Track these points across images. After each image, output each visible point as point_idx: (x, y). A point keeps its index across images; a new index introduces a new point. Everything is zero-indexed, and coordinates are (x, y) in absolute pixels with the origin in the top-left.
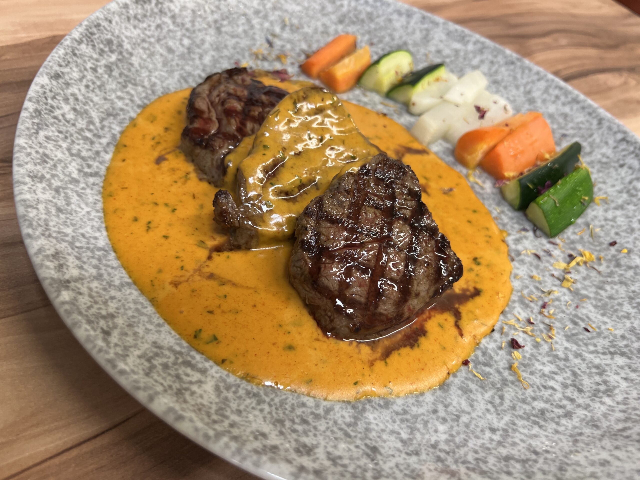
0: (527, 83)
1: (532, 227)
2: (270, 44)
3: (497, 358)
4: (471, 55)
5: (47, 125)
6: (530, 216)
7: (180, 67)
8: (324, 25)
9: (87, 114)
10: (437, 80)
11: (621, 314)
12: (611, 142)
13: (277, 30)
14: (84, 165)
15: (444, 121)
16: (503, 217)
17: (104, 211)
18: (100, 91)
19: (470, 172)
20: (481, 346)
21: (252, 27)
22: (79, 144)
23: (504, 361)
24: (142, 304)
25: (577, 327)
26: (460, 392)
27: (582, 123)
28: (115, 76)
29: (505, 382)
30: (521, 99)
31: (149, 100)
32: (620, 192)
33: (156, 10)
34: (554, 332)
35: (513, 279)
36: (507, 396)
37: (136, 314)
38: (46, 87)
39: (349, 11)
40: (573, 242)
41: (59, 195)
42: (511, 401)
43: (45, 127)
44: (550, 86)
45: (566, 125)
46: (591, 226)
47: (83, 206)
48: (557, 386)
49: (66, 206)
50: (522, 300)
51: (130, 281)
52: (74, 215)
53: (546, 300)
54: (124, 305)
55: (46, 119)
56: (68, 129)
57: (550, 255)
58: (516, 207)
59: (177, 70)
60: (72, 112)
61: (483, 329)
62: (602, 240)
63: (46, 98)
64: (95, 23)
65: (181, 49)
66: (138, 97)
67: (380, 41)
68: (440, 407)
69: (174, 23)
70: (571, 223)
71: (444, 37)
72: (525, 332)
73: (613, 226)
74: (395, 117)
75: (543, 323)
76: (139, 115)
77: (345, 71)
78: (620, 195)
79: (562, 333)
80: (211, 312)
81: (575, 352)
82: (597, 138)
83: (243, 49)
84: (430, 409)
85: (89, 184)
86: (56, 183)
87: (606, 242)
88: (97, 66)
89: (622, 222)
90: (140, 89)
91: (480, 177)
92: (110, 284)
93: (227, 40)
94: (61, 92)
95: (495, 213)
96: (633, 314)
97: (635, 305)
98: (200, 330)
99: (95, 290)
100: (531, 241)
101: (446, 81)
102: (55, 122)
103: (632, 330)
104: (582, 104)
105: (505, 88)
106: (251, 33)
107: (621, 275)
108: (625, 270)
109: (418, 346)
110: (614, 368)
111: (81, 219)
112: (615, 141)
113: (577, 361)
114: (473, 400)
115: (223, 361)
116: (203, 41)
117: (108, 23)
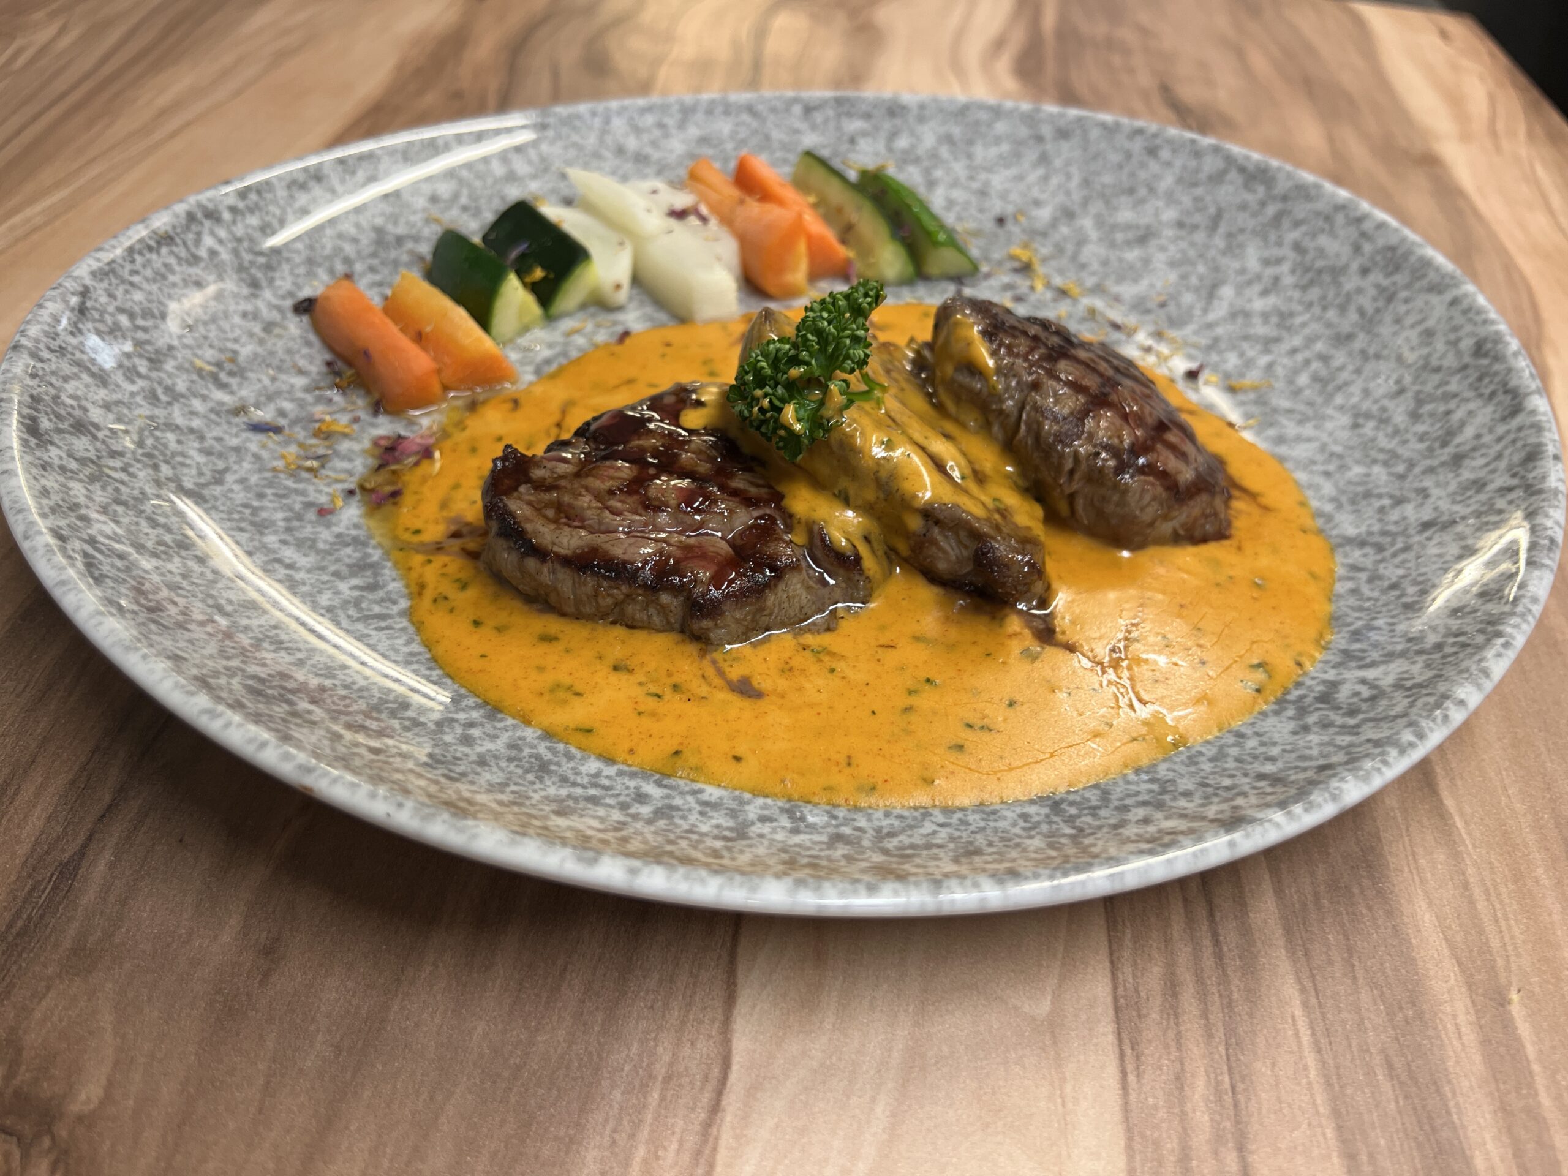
2: (267, 429)
8: (246, 315)
13: (222, 396)
21: (195, 433)
42: (1297, 404)
48: (1268, 359)
57: (1012, 287)
81: (1201, 327)
83: (269, 483)
84: (1324, 477)
87: (994, 228)
93: (227, 496)
96: (1144, 255)
97: (1127, 247)
103: (1173, 264)
106: (214, 444)
107: (1064, 239)
108: (1057, 231)
110: (1239, 300)
114: (1298, 437)
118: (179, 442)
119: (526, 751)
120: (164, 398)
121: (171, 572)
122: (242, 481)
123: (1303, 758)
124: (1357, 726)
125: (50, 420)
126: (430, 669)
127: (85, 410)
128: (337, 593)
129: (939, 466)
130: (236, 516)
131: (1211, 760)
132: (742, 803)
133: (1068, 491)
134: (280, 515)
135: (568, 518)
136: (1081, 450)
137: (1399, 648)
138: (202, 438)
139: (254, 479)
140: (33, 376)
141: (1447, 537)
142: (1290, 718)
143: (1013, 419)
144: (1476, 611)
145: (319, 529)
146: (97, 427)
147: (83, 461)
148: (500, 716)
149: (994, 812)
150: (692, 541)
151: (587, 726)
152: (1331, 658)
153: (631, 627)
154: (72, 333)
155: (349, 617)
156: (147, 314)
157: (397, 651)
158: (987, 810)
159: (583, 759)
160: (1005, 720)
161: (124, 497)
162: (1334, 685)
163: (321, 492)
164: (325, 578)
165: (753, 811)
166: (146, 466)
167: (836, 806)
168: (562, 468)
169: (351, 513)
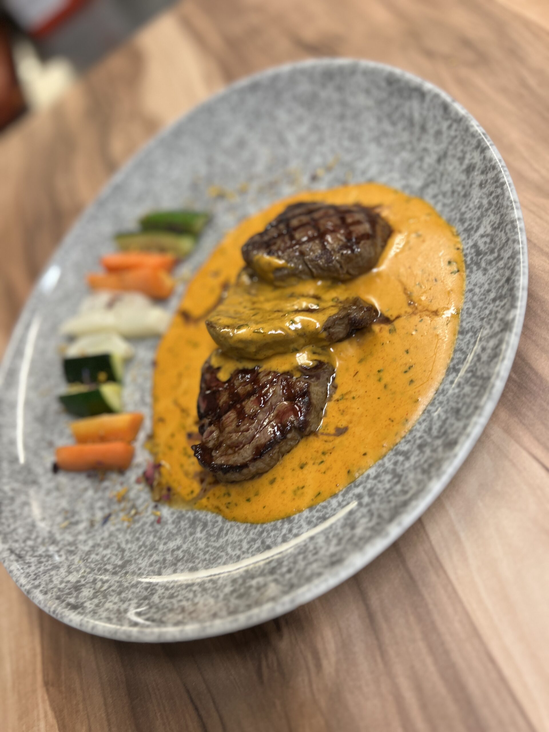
2: (107, 518)
6: (200, 229)
7: (207, 549)
8: (48, 494)
13: (82, 526)
21: (95, 546)
26: (367, 173)
31: (275, 525)
59: (214, 547)
76: (300, 511)
88: (282, 575)
93: (132, 552)
100: (222, 219)
106: (104, 542)
114: (367, 166)
117: (219, 613)
118: (97, 554)
119: (314, 519)
120: (73, 548)
121: (163, 593)
122: (127, 542)
123: (498, 282)
124: (499, 255)
125: (70, 598)
126: (255, 528)
127: (68, 582)
128: (201, 539)
129: (308, 310)
130: (143, 554)
131: (474, 307)
132: (383, 465)
133: (345, 271)
134: (151, 538)
135: (236, 447)
136: (337, 258)
137: (479, 213)
138: (99, 545)
139: (128, 537)
140: (46, 593)
141: (449, 159)
142: (477, 270)
143: (307, 270)
144: (487, 181)
145: (166, 528)
146: (78, 582)
147: (95, 596)
148: (292, 518)
149: (443, 390)
150: (275, 412)
151: (316, 493)
152: (463, 236)
153: (288, 452)
154: (29, 567)
155: (214, 541)
156: (30, 532)
157: (240, 535)
158: (440, 391)
159: (329, 503)
160: (412, 359)
161: (118, 590)
162: (475, 245)
163: (148, 516)
164: (191, 539)
165: (389, 465)
166: (104, 573)
167: (405, 437)
168: (215, 434)
169: (165, 511)
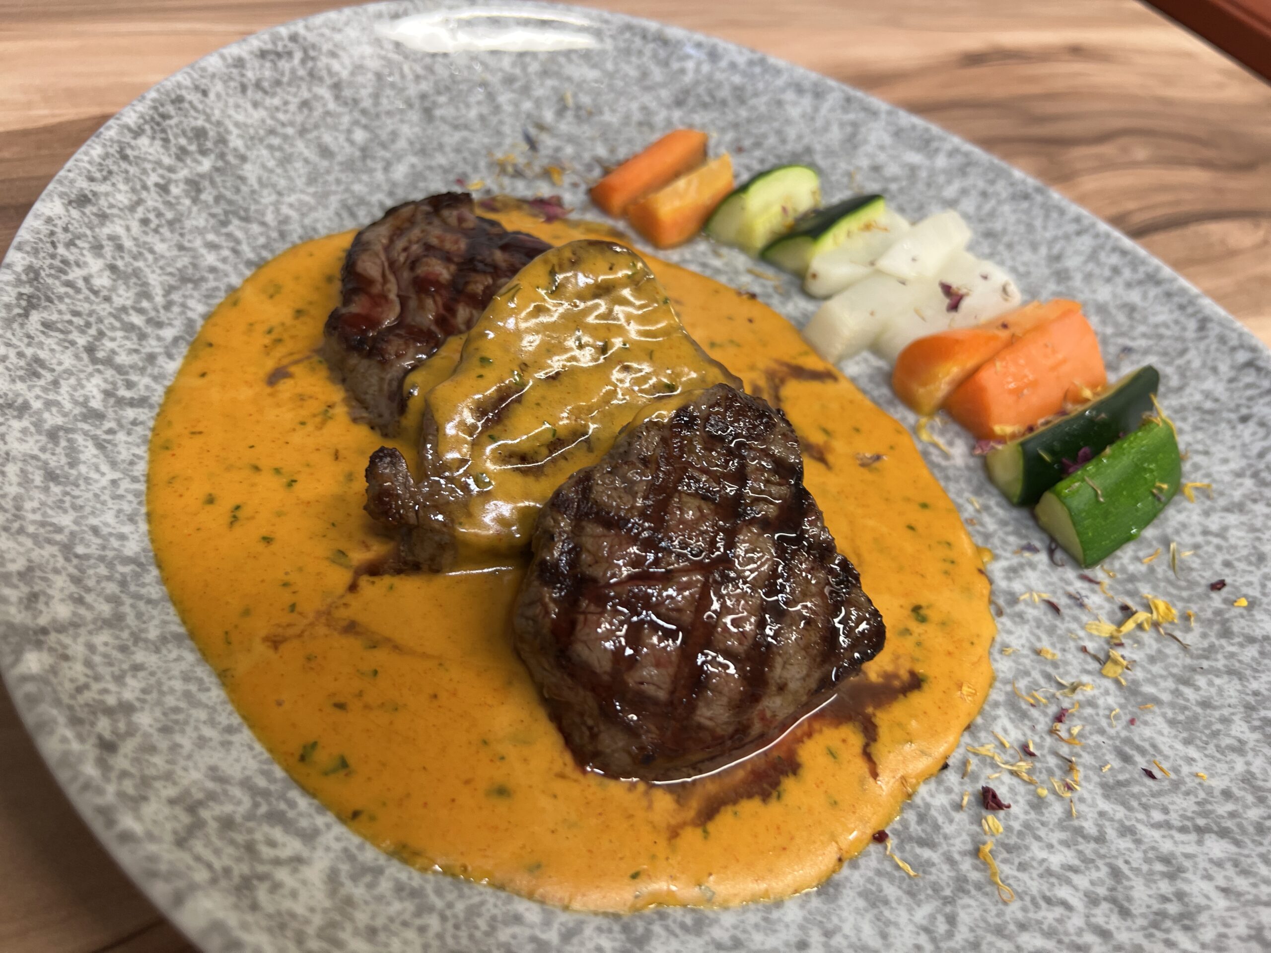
0: (1055, 239)
1: (1048, 542)
2: (532, 144)
3: (948, 829)
4: (941, 179)
5: (50, 301)
6: (1044, 519)
7: (342, 187)
8: (644, 109)
9: (139, 278)
10: (868, 227)
11: (1226, 741)
12: (1224, 368)
13: (548, 116)
14: (120, 383)
15: (872, 314)
16: (987, 519)
17: (149, 479)
18: (172, 231)
19: (924, 420)
20: (918, 800)
21: (497, 109)
22: (113, 339)
23: (965, 837)
24: (200, 681)
25: (1129, 767)
26: (861, 903)
27: (1166, 325)
28: (205, 202)
29: (961, 884)
30: (1042, 271)
31: (272, 251)
32: (1239, 474)
33: (301, 72)
34: (1079, 774)
35: (997, 656)
36: (965, 918)
37: (183, 705)
38: (57, 222)
39: (697, 83)
40: (1132, 578)
41: (57, 444)
42: (972, 930)
43: (44, 303)
44: (1102, 247)
45: (1132, 327)
46: (1173, 546)
47: (105, 468)
48: (1076, 901)
49: (66, 468)
50: (1013, 703)
51: (182, 630)
52: (83, 487)
53: (1066, 704)
54: (159, 683)
55: (49, 288)
56: (94, 307)
57: (1082, 606)
58: (1015, 500)
59: (335, 193)
60: (107, 273)
61: (922, 764)
62: (1194, 575)
63: (53, 244)
64: (173, 96)
65: (348, 149)
66: (249, 244)
67: (758, 145)
68: (815, 937)
69: (337, 98)
70: (1129, 538)
71: (887, 140)
72: (1014, 773)
73: (1219, 548)
74: (776, 301)
75: (1056, 754)
76: (247, 281)
77: (677, 203)
78: (1239, 480)
79: (1096, 779)
80: (341, 706)
81: (1120, 822)
82: (1194, 358)
83: (475, 153)
84: (793, 940)
85: (124, 421)
86: (52, 419)
87: (1203, 582)
88: (169, 181)
89: (1241, 538)
90: (255, 228)
91: (942, 433)
92: (137, 638)
93: (443, 133)
94: (88, 232)
95: (969, 511)
96: (1251, 744)
97: (1257, 723)
98: (314, 745)
99: (101, 649)
100: (1044, 572)
101: (886, 230)
102: (66, 293)
103: (1248, 779)
104: (1166, 287)
105: (1010, 246)
106: (494, 120)
107: (1232, 655)
108: (1241, 645)
109: (779, 797)
110: (1203, 864)
111: (96, 496)
112: (1232, 367)
113: (1125, 844)
114: (888, 923)
115: (356, 815)
116: (394, 135)
117: (199, 95)
118: (479, 103)
120: (517, 85)
122: (465, 140)
126: (300, 236)
128: (370, 194)
130: (424, 140)
134: (442, 162)
138: (494, 113)
148: (253, 268)
155: (344, 199)
157: (315, 221)
159: (209, 304)
161: (387, 79)
166: (437, 88)
